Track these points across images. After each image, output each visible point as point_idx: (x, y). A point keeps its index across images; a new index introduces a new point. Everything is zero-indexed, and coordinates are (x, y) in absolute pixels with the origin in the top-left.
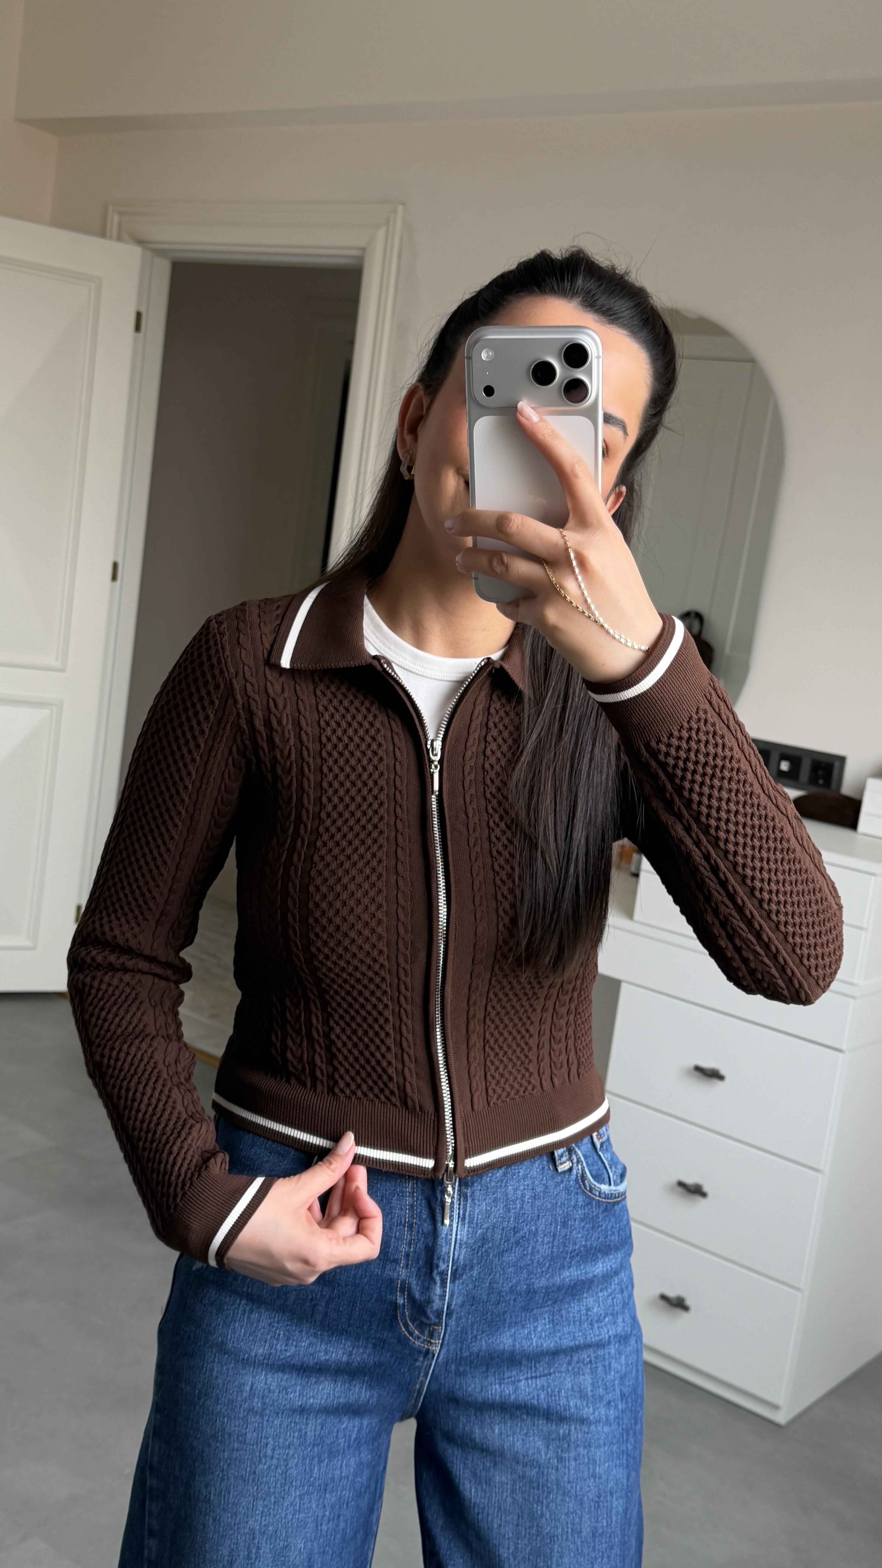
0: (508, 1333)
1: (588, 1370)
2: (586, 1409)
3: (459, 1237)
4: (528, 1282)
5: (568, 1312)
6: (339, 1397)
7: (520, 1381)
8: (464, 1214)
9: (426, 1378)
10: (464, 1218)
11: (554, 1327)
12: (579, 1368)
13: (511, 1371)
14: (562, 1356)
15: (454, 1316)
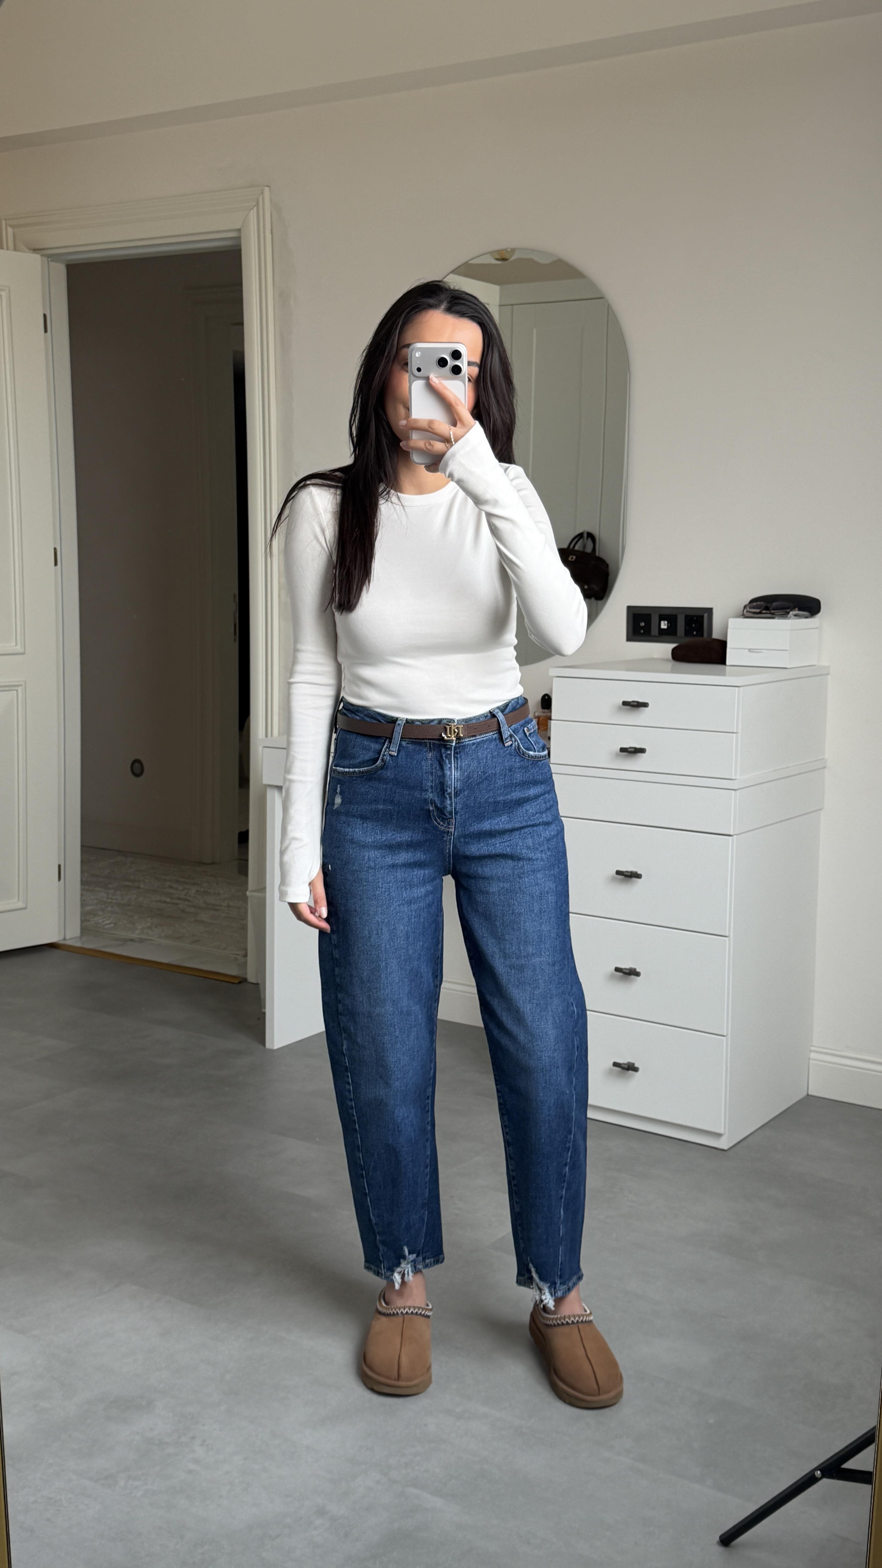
0: (487, 823)
1: (530, 837)
2: (531, 854)
3: (456, 777)
4: (494, 797)
5: (517, 813)
6: (410, 859)
7: (496, 844)
8: (457, 766)
9: (451, 846)
10: (457, 768)
11: (510, 819)
12: (525, 836)
13: (492, 840)
14: (516, 831)
15: (459, 814)
